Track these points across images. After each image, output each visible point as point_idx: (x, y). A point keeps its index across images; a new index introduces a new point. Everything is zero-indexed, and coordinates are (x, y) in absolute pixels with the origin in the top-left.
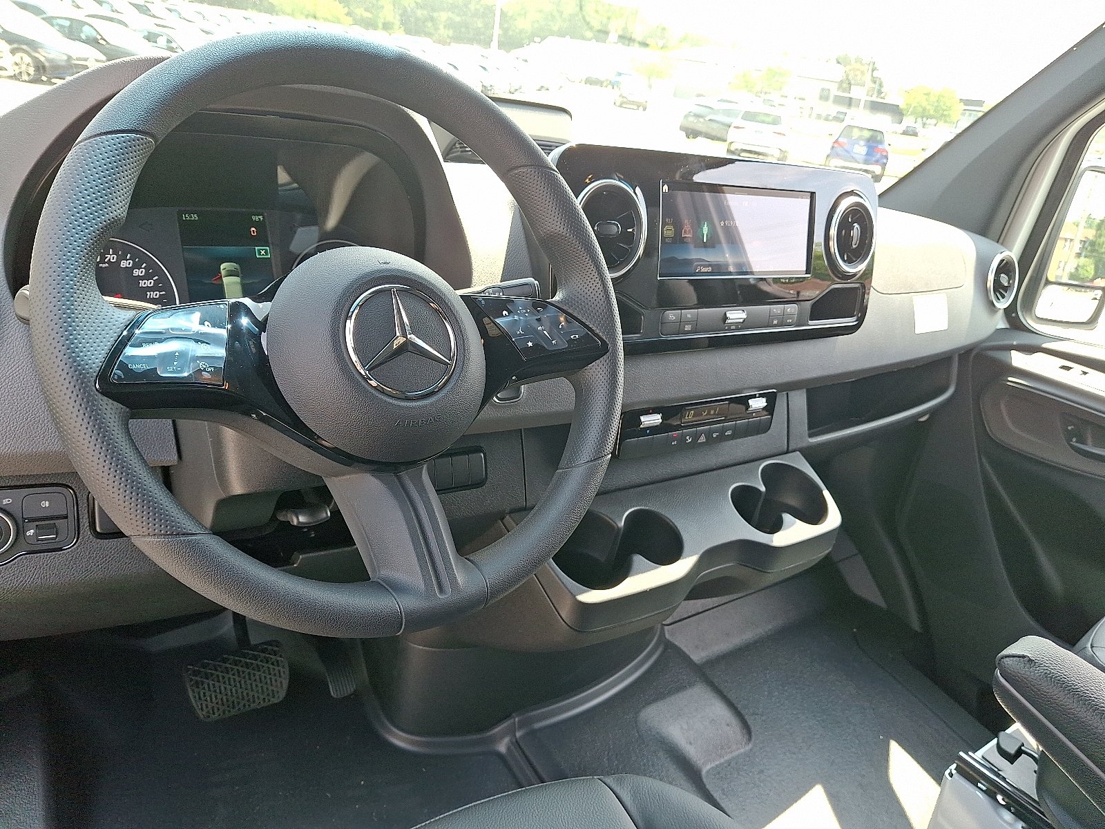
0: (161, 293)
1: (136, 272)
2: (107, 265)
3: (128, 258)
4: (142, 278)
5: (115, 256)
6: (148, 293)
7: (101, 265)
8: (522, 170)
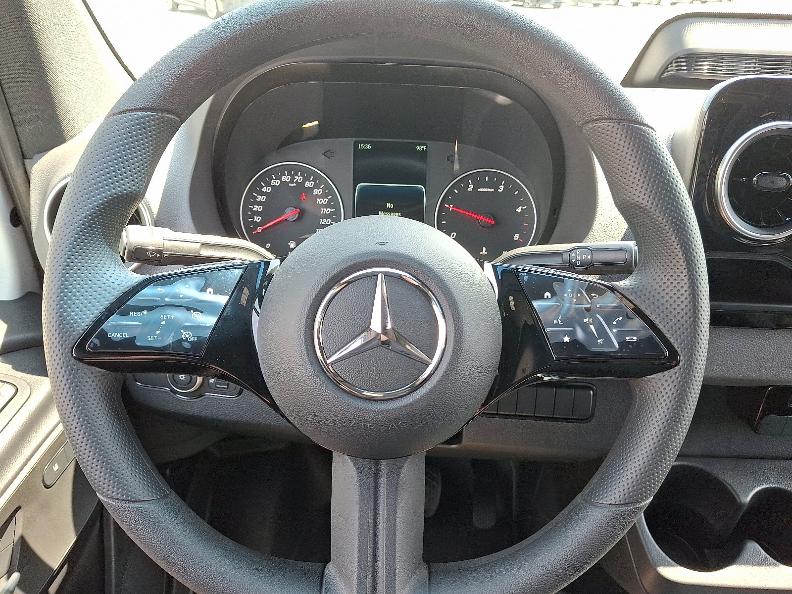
0: (332, 210)
1: (316, 192)
2: (295, 184)
3: (311, 180)
4: (319, 197)
5: (302, 177)
6: (322, 209)
7: (290, 184)
8: (600, 124)
